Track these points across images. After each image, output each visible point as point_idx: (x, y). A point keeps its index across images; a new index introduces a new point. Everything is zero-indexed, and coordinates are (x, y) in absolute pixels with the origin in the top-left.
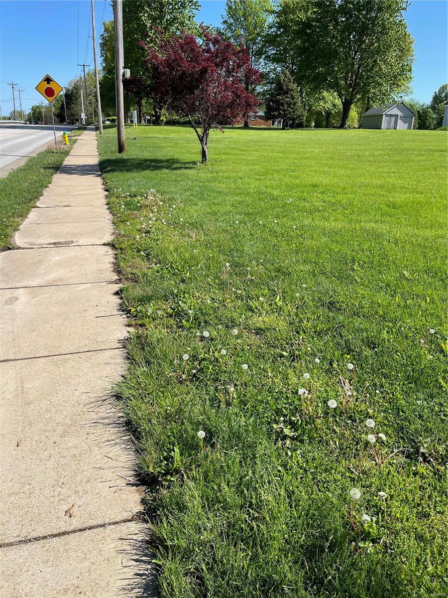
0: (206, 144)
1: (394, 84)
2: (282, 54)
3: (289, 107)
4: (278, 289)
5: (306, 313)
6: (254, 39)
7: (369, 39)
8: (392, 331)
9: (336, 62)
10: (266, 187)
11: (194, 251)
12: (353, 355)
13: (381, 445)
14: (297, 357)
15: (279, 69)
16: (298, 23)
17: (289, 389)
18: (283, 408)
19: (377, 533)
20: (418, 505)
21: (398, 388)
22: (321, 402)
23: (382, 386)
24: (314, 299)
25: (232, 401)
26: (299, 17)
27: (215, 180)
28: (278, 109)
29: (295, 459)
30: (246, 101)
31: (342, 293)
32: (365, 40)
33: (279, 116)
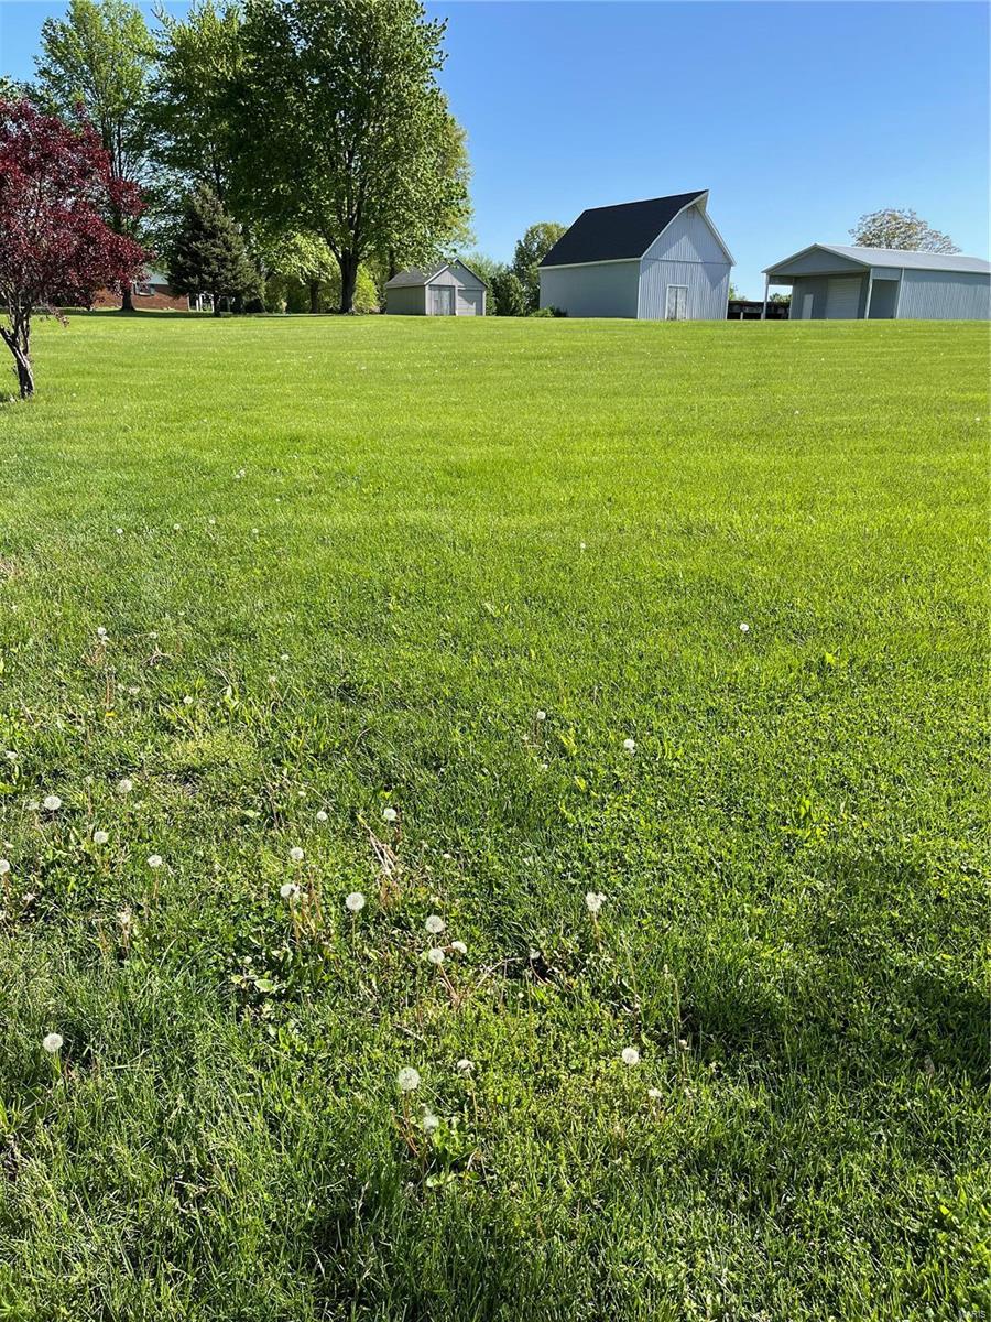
0: (25, 352)
1: (436, 224)
2: (190, 150)
3: (224, 267)
4: (228, 671)
5: (293, 716)
6: (119, 114)
7: (374, 127)
8: (471, 728)
9: (313, 171)
10: (185, 445)
11: (14, 607)
12: (398, 790)
13: (463, 965)
14: (278, 816)
15: (187, 182)
16: (217, 84)
17: (262, 892)
18: (252, 934)
19: (461, 1149)
20: (538, 1067)
21: (489, 840)
22: (335, 904)
23: (457, 844)
24: (311, 684)
25: (132, 945)
26: (217, 70)
27: (59, 435)
28: (197, 272)
29: (284, 1042)
30: (111, 252)
31: (366, 663)
32: (367, 127)
33: (203, 286)
